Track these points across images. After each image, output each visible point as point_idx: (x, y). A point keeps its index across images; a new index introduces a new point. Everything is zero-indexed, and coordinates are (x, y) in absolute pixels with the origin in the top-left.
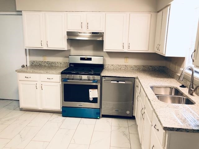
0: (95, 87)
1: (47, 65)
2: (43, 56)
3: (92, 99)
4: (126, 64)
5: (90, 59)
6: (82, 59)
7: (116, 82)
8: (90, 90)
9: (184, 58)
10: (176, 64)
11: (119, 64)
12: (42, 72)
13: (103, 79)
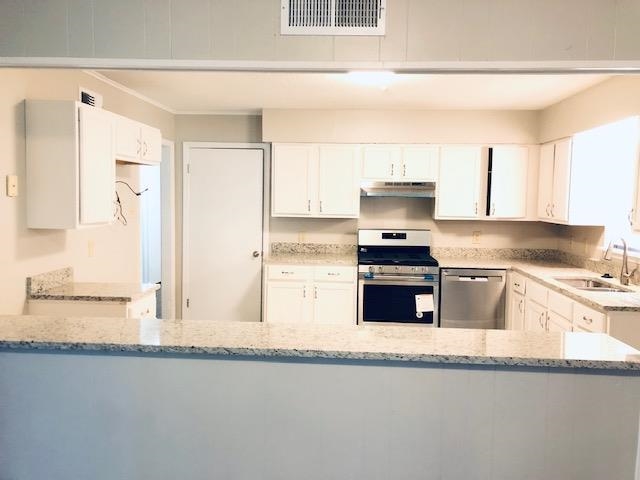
0: (428, 290)
1: (308, 251)
2: (299, 232)
3: (422, 315)
4: (477, 246)
5: (402, 236)
6: (385, 236)
7: (469, 279)
8: (417, 297)
9: (603, 228)
10: (584, 240)
11: (463, 247)
12: (319, 261)
13: (444, 273)
